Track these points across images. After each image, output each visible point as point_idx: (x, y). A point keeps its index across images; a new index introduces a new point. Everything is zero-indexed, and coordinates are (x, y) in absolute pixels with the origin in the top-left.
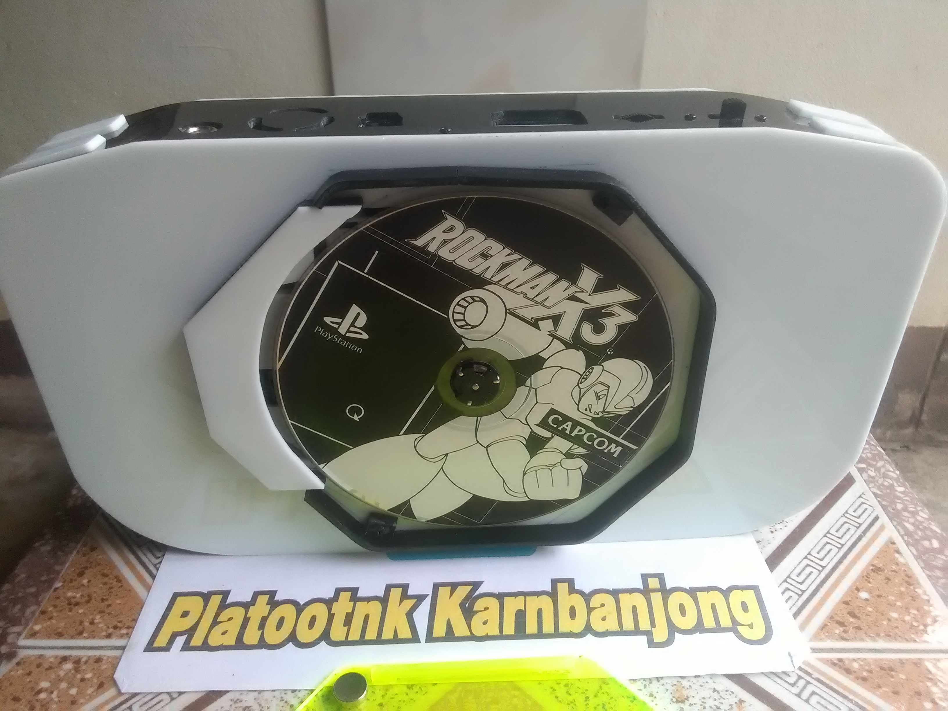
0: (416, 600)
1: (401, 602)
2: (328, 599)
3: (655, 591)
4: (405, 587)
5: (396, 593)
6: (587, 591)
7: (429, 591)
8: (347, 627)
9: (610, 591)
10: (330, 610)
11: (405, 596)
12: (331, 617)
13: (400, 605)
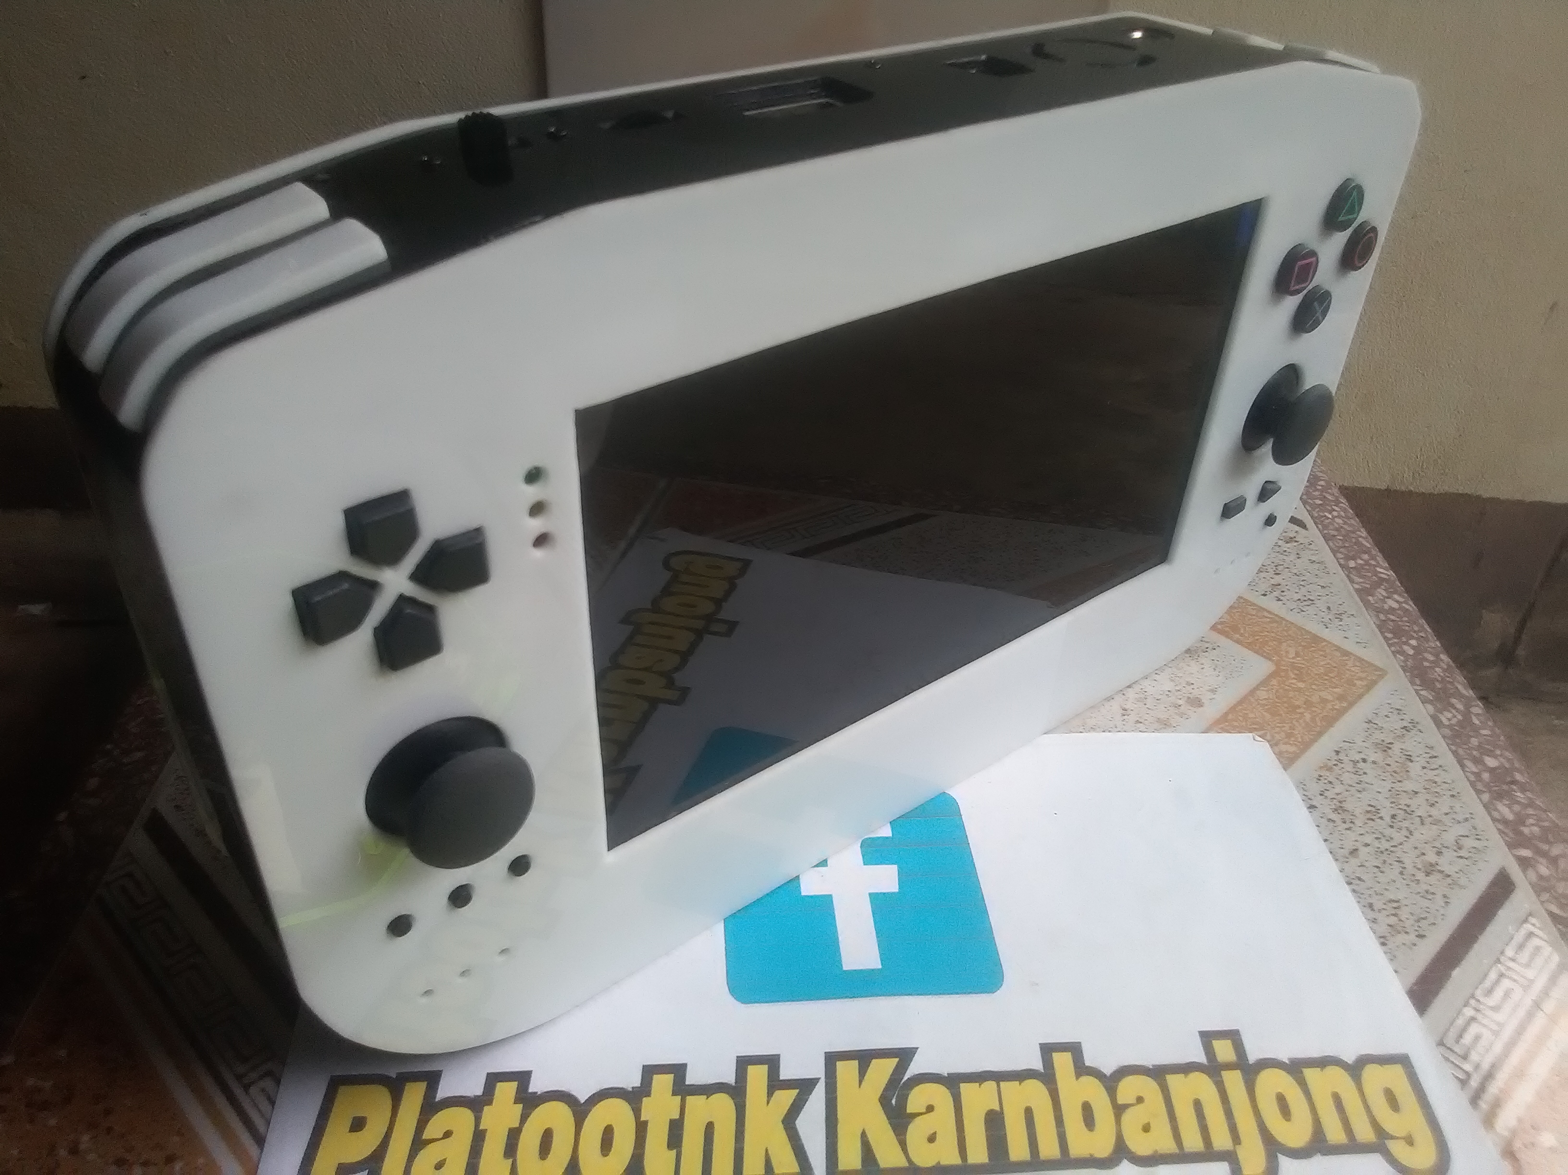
0: (797, 1091)
1: (770, 1094)
2: (631, 1090)
3: (1229, 1066)
4: (772, 1062)
5: (757, 1075)
6: (1108, 1070)
7: (817, 1070)
8: (675, 1151)
9: (1150, 1069)
10: (637, 1112)
11: (775, 1084)
12: (641, 1128)
13: (768, 1103)
